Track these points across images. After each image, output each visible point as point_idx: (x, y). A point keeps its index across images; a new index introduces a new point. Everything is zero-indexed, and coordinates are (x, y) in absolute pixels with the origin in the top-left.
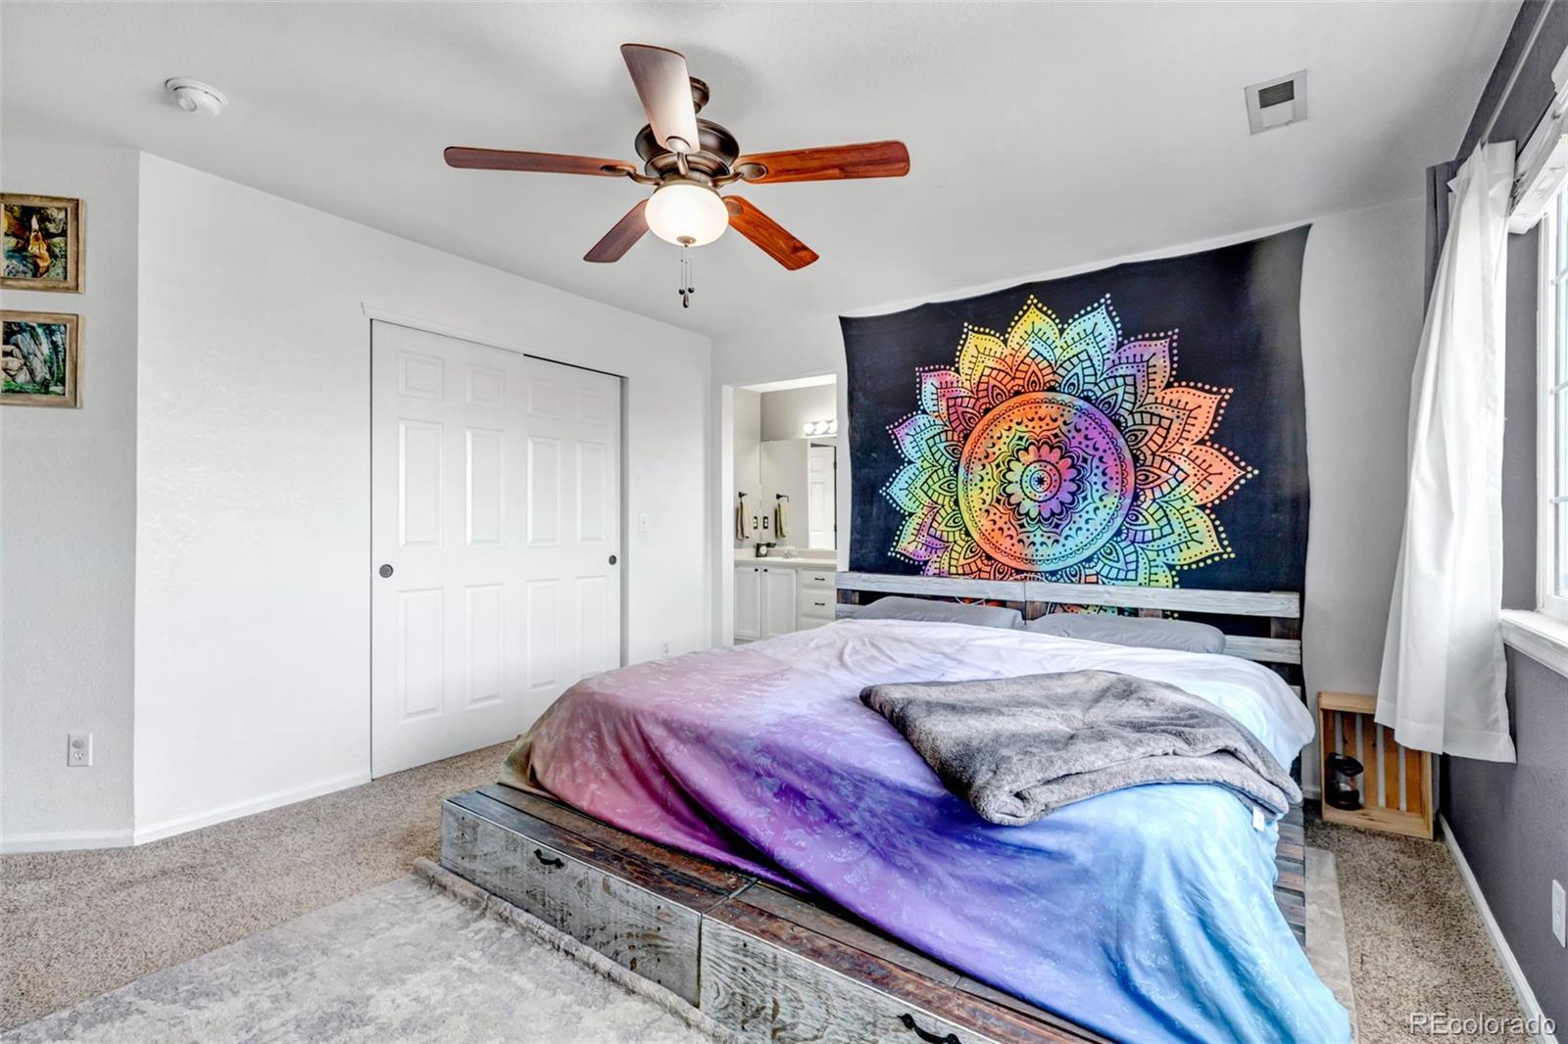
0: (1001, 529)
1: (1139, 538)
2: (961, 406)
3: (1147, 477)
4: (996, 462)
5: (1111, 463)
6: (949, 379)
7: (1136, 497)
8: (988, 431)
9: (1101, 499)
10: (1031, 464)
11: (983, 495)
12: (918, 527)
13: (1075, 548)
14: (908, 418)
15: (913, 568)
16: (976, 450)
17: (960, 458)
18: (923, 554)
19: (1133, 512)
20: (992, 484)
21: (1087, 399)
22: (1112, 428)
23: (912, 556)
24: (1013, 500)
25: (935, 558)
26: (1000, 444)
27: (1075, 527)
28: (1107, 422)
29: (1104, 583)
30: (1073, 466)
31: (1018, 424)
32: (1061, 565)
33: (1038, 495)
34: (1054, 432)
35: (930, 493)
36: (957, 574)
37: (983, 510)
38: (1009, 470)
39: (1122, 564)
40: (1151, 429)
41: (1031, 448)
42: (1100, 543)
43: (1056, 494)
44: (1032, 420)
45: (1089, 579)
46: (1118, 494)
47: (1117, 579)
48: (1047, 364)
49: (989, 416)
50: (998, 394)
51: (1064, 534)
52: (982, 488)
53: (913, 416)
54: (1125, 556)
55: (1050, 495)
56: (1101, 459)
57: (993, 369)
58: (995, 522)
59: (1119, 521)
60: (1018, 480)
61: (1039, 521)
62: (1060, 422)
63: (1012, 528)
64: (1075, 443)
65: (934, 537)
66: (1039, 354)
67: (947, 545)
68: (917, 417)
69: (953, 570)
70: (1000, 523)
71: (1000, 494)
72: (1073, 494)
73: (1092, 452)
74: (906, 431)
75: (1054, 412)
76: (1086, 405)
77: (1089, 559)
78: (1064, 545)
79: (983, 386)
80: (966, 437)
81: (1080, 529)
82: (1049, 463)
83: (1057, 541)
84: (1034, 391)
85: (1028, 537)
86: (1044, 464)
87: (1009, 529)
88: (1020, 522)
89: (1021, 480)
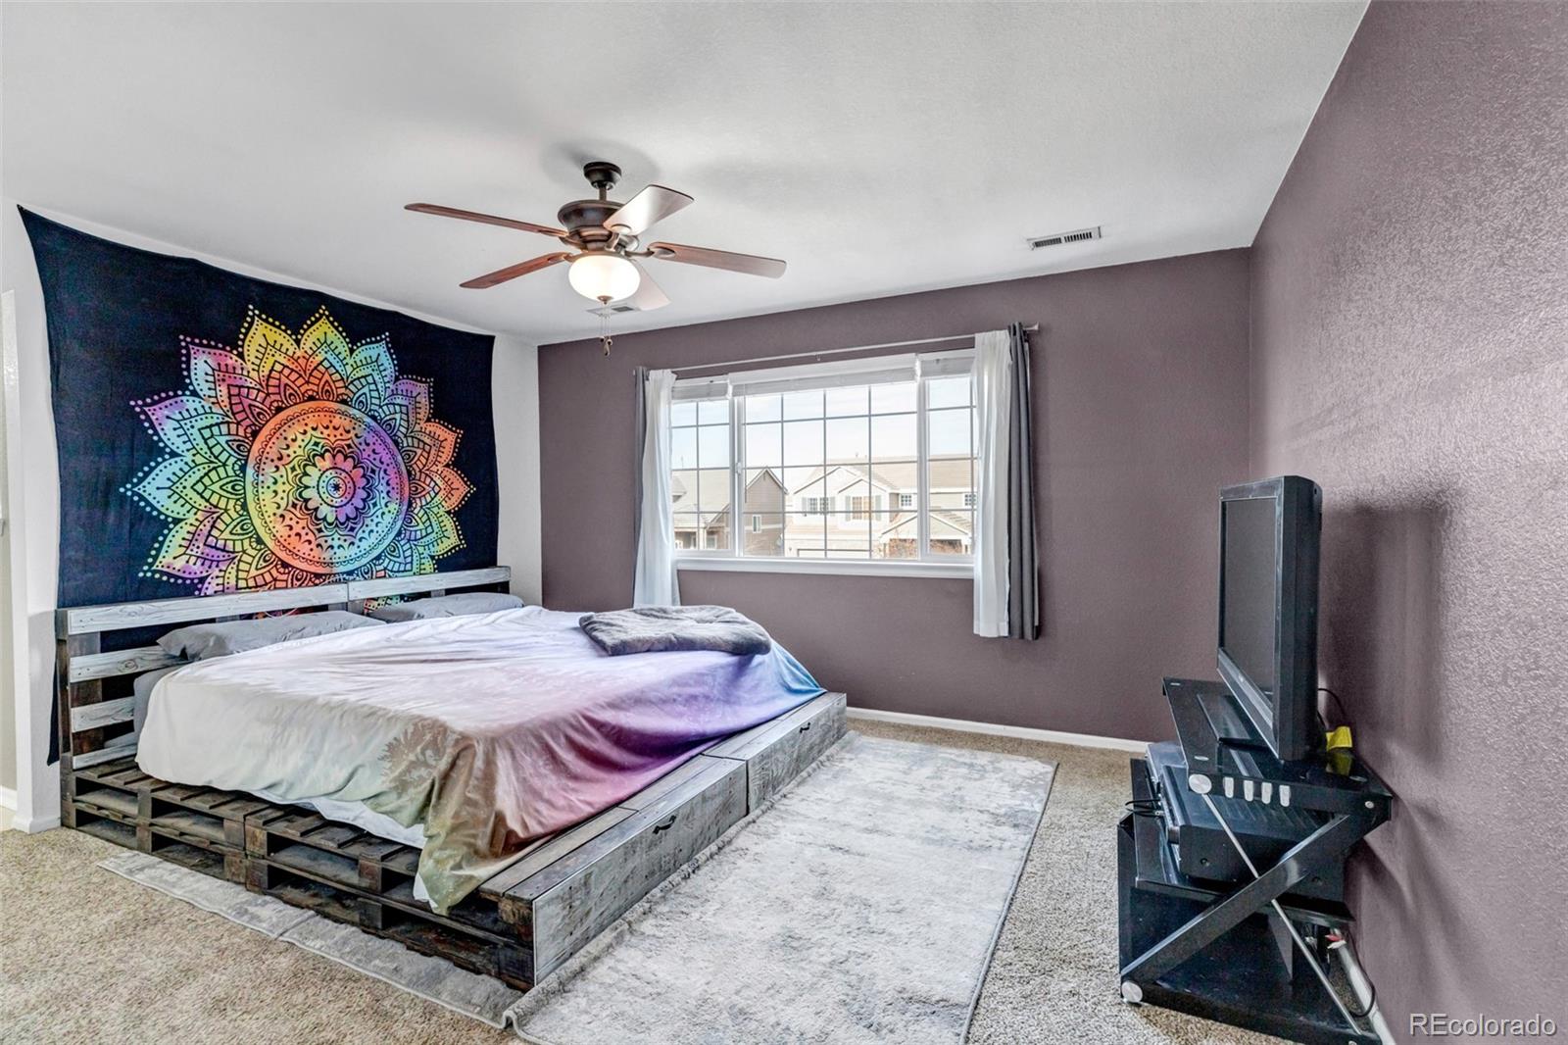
0: (298, 534)
1: (413, 538)
2: (247, 397)
3: (417, 489)
4: (291, 465)
5: (393, 475)
6: (229, 362)
7: (410, 505)
8: (281, 431)
9: (386, 506)
10: (327, 470)
11: (277, 499)
12: (189, 537)
13: (368, 549)
14: (168, 397)
15: (187, 588)
16: (268, 449)
17: (248, 456)
18: (197, 569)
19: (409, 517)
20: (287, 487)
21: (374, 418)
22: (392, 446)
23: (180, 574)
24: (311, 505)
25: (216, 572)
26: (294, 447)
27: (367, 530)
28: (389, 441)
29: (390, 576)
30: (364, 476)
31: (314, 429)
32: (357, 564)
33: (335, 500)
34: (347, 442)
35: (207, 494)
36: (248, 587)
37: (278, 516)
38: (306, 474)
39: (401, 560)
40: (419, 452)
41: (327, 455)
42: (387, 542)
43: (351, 500)
44: (327, 428)
45: (379, 574)
46: (398, 501)
47: (398, 571)
48: (339, 378)
49: (282, 415)
50: (291, 395)
51: (358, 537)
52: (275, 492)
53: (176, 395)
54: (404, 552)
55: (345, 501)
56: (385, 471)
57: (285, 366)
58: (291, 528)
59: (399, 523)
60: (315, 484)
61: (337, 526)
62: (352, 435)
63: (310, 533)
64: (365, 455)
65: (215, 547)
66: (332, 365)
67: (232, 555)
68: (184, 398)
69: (242, 584)
70: (297, 529)
71: (297, 499)
72: (364, 500)
73: (379, 465)
74: (166, 412)
75: (346, 423)
76: (373, 423)
77: (378, 558)
78: (359, 547)
79: (272, 382)
80: (255, 434)
81: (372, 531)
82: (344, 471)
83: (352, 543)
84: (328, 400)
85: (326, 541)
86: (338, 471)
87: (307, 534)
88: (318, 527)
89: (318, 485)
